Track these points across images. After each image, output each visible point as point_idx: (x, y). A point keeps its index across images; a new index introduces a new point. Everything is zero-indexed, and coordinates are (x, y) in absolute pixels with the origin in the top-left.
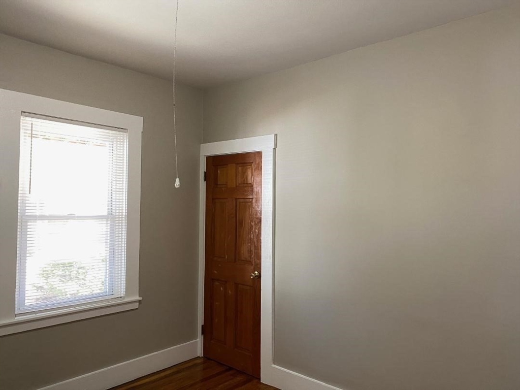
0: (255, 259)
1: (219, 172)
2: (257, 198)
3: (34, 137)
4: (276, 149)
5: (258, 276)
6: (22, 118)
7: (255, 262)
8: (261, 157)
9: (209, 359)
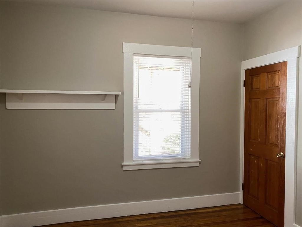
0: (280, 144)
1: (254, 80)
2: (282, 98)
3: (140, 69)
4: (300, 57)
5: (283, 156)
6: (134, 57)
7: (281, 145)
8: (287, 65)
9: (247, 207)
